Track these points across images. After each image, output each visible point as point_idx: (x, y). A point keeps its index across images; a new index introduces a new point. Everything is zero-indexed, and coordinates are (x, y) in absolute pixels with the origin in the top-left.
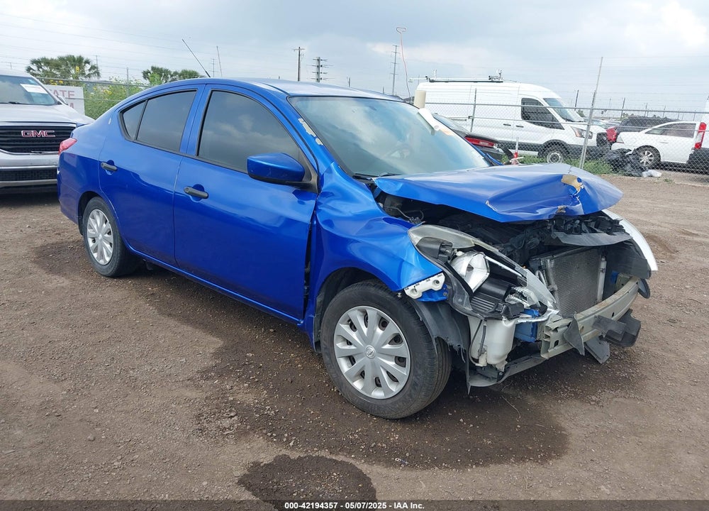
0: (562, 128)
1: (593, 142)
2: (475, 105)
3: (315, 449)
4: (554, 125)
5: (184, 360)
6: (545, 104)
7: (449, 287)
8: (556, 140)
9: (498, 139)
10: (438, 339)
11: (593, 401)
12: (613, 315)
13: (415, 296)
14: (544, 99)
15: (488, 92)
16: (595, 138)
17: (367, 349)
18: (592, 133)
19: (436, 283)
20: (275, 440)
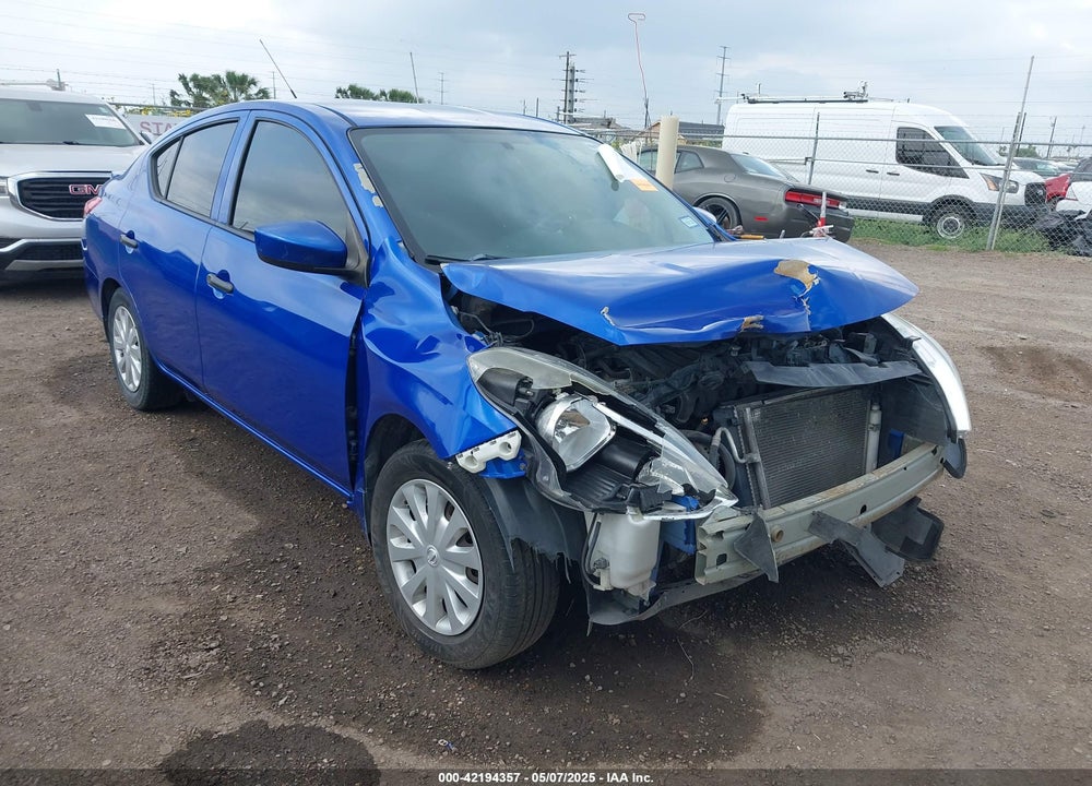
0: (965, 176)
1: (1018, 198)
2: (816, 139)
3: (315, 714)
4: (951, 170)
5: (183, 550)
6: (937, 136)
7: (528, 456)
8: (957, 197)
9: (845, 193)
10: (518, 543)
11: (838, 655)
12: (864, 509)
13: (474, 468)
14: (936, 128)
15: (840, 119)
16: (1022, 191)
17: (429, 552)
18: (1016, 183)
19: (505, 447)
20: (258, 693)
